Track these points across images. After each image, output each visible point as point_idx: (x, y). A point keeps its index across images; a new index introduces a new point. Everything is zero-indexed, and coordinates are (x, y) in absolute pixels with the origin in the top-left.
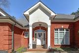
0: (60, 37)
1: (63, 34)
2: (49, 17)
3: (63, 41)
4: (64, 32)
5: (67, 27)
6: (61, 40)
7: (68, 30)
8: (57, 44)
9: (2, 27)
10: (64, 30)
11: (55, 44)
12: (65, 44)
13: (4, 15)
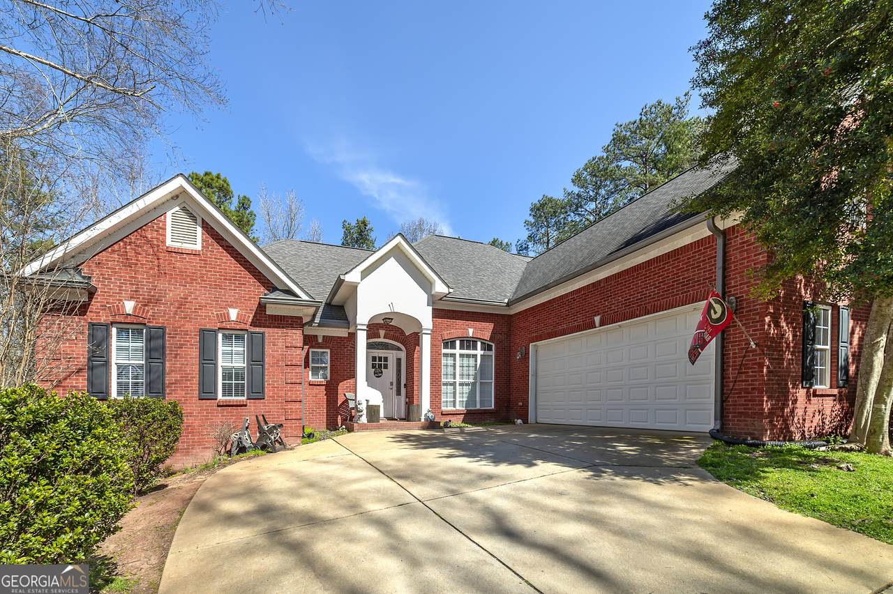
0: (462, 375)
1: (472, 361)
2: (425, 296)
3: (472, 394)
4: (475, 356)
5: (487, 336)
6: (466, 389)
7: (489, 348)
8: (450, 408)
9: (280, 331)
10: (475, 348)
11: (443, 408)
12: (478, 407)
13: (304, 297)
